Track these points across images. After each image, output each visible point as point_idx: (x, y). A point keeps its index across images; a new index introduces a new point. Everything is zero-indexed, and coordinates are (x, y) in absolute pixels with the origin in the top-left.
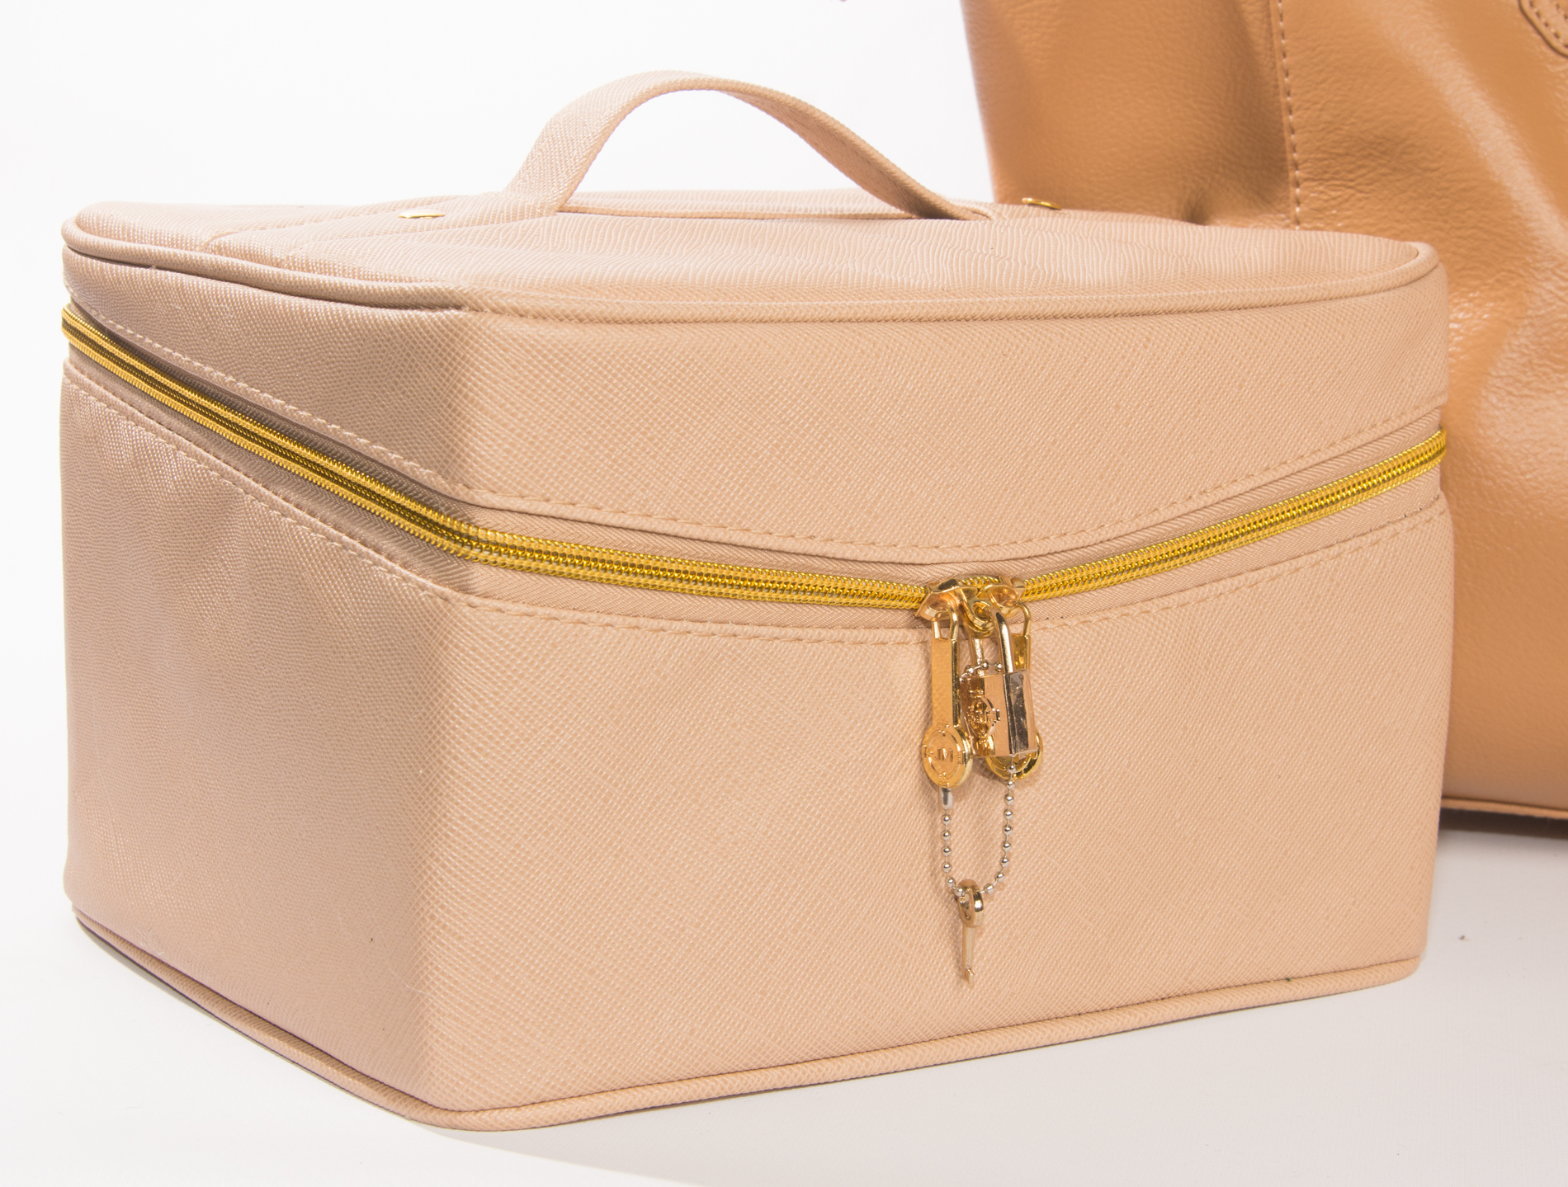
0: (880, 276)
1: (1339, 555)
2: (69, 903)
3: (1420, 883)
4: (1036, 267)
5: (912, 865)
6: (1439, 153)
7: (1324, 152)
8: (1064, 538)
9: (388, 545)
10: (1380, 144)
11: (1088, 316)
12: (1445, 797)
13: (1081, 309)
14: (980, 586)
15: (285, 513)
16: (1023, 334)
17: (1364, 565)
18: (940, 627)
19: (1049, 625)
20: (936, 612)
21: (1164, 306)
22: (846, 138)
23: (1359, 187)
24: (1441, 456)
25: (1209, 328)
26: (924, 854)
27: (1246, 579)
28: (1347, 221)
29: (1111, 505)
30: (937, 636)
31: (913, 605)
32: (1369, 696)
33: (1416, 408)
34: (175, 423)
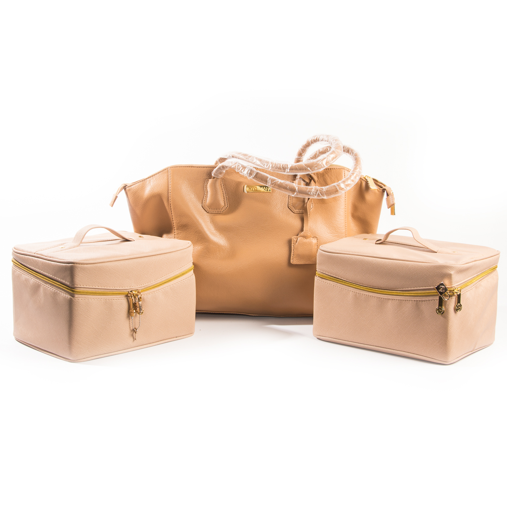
1: (181, 282)
2: (14, 337)
5: (127, 327)
7: (178, 226)
8: (146, 284)
9: (63, 292)
10: (185, 225)
12: (196, 311)
15: (48, 288)
19: (144, 295)
20: (130, 295)
23: (183, 231)
25: (162, 256)
31: (126, 294)
33: (190, 262)
34: (31, 275)
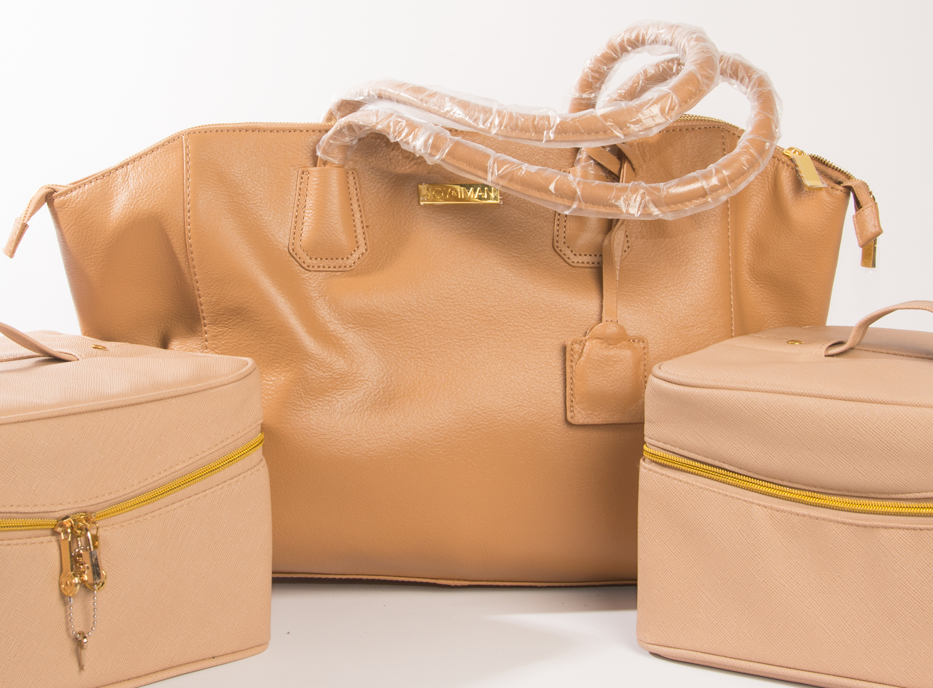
0: (32, 401)
1: (222, 488)
3: (265, 614)
4: (94, 388)
5: (58, 627)
6: (259, 314)
7: (214, 313)
8: (111, 495)
10: (236, 310)
11: (115, 408)
13: (112, 405)
14: (78, 517)
16: (89, 419)
17: (233, 491)
18: (64, 534)
19: (107, 528)
20: (62, 529)
21: (145, 400)
22: (16, 333)
23: (230, 327)
24: (262, 444)
25: (163, 407)
26: (63, 622)
27: (185, 502)
28: (226, 341)
29: (128, 480)
30: (63, 538)
31: (53, 527)
32: (238, 542)
33: (250, 426)
